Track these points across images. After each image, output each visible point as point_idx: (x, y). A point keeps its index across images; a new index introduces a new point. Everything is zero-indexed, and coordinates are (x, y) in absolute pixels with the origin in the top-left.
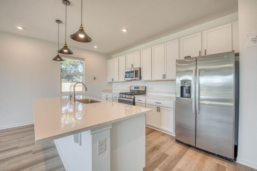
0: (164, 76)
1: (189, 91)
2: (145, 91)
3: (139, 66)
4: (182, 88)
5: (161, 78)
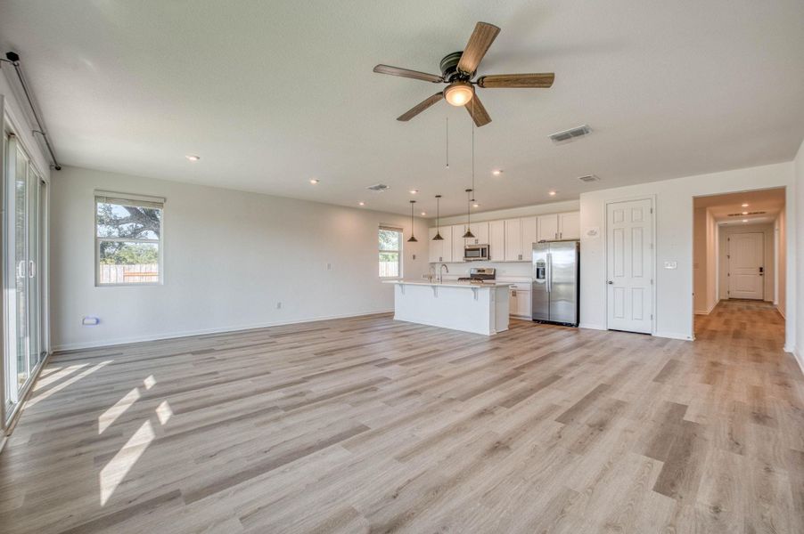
0: (521, 257)
1: (544, 273)
2: (494, 275)
3: (486, 242)
4: (538, 270)
5: (517, 259)
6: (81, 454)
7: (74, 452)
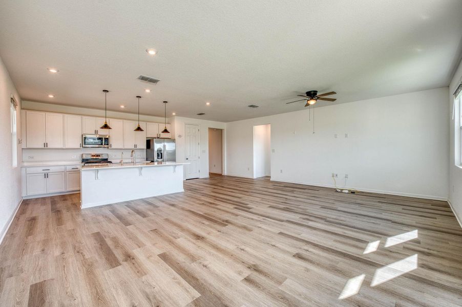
0: (136, 146)
6: (428, 249)
7: (431, 252)
